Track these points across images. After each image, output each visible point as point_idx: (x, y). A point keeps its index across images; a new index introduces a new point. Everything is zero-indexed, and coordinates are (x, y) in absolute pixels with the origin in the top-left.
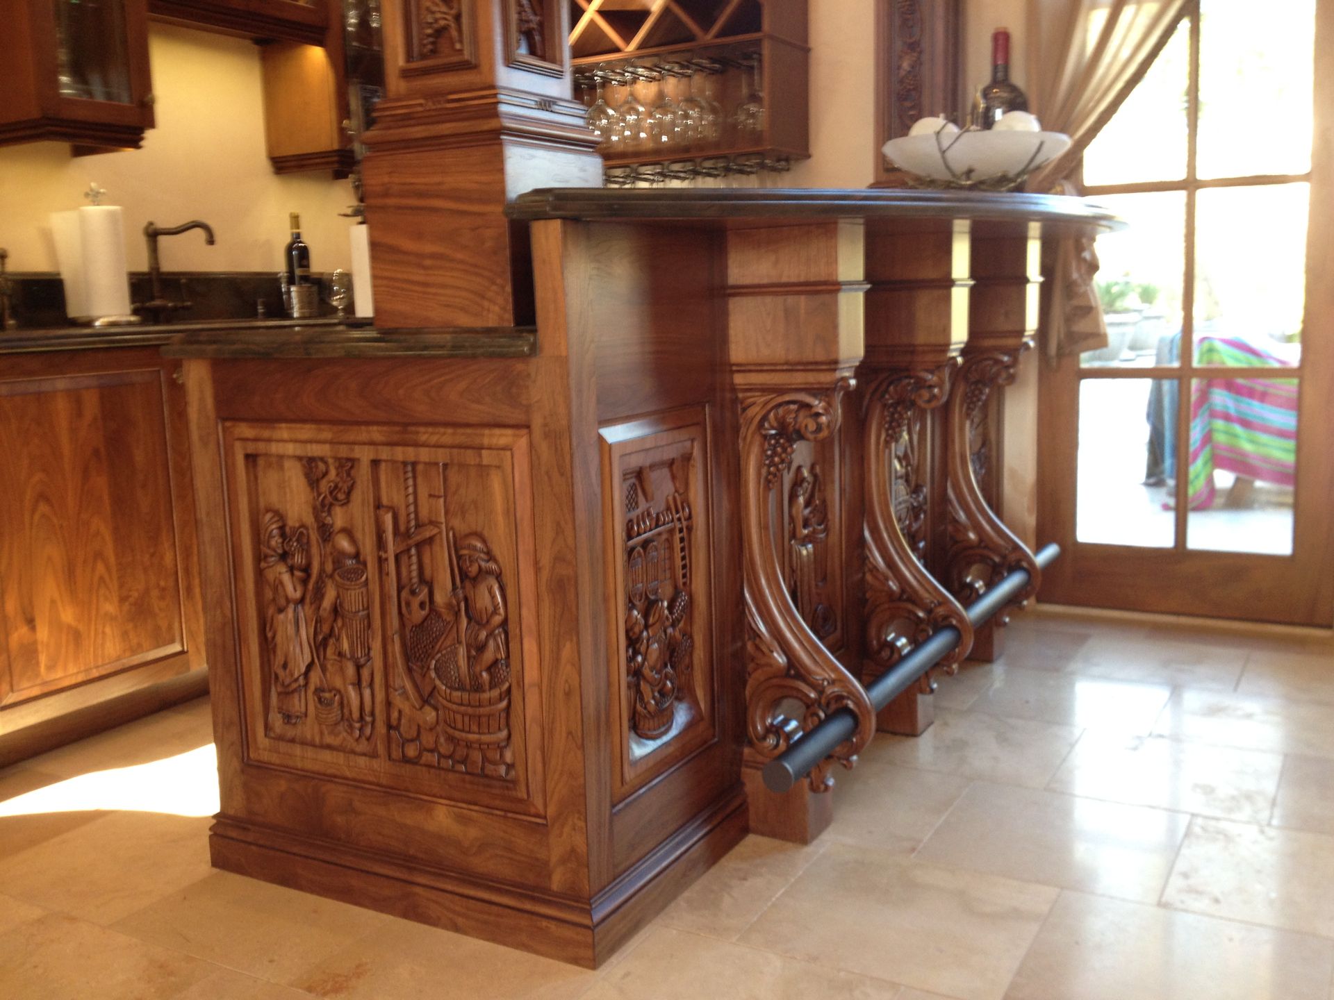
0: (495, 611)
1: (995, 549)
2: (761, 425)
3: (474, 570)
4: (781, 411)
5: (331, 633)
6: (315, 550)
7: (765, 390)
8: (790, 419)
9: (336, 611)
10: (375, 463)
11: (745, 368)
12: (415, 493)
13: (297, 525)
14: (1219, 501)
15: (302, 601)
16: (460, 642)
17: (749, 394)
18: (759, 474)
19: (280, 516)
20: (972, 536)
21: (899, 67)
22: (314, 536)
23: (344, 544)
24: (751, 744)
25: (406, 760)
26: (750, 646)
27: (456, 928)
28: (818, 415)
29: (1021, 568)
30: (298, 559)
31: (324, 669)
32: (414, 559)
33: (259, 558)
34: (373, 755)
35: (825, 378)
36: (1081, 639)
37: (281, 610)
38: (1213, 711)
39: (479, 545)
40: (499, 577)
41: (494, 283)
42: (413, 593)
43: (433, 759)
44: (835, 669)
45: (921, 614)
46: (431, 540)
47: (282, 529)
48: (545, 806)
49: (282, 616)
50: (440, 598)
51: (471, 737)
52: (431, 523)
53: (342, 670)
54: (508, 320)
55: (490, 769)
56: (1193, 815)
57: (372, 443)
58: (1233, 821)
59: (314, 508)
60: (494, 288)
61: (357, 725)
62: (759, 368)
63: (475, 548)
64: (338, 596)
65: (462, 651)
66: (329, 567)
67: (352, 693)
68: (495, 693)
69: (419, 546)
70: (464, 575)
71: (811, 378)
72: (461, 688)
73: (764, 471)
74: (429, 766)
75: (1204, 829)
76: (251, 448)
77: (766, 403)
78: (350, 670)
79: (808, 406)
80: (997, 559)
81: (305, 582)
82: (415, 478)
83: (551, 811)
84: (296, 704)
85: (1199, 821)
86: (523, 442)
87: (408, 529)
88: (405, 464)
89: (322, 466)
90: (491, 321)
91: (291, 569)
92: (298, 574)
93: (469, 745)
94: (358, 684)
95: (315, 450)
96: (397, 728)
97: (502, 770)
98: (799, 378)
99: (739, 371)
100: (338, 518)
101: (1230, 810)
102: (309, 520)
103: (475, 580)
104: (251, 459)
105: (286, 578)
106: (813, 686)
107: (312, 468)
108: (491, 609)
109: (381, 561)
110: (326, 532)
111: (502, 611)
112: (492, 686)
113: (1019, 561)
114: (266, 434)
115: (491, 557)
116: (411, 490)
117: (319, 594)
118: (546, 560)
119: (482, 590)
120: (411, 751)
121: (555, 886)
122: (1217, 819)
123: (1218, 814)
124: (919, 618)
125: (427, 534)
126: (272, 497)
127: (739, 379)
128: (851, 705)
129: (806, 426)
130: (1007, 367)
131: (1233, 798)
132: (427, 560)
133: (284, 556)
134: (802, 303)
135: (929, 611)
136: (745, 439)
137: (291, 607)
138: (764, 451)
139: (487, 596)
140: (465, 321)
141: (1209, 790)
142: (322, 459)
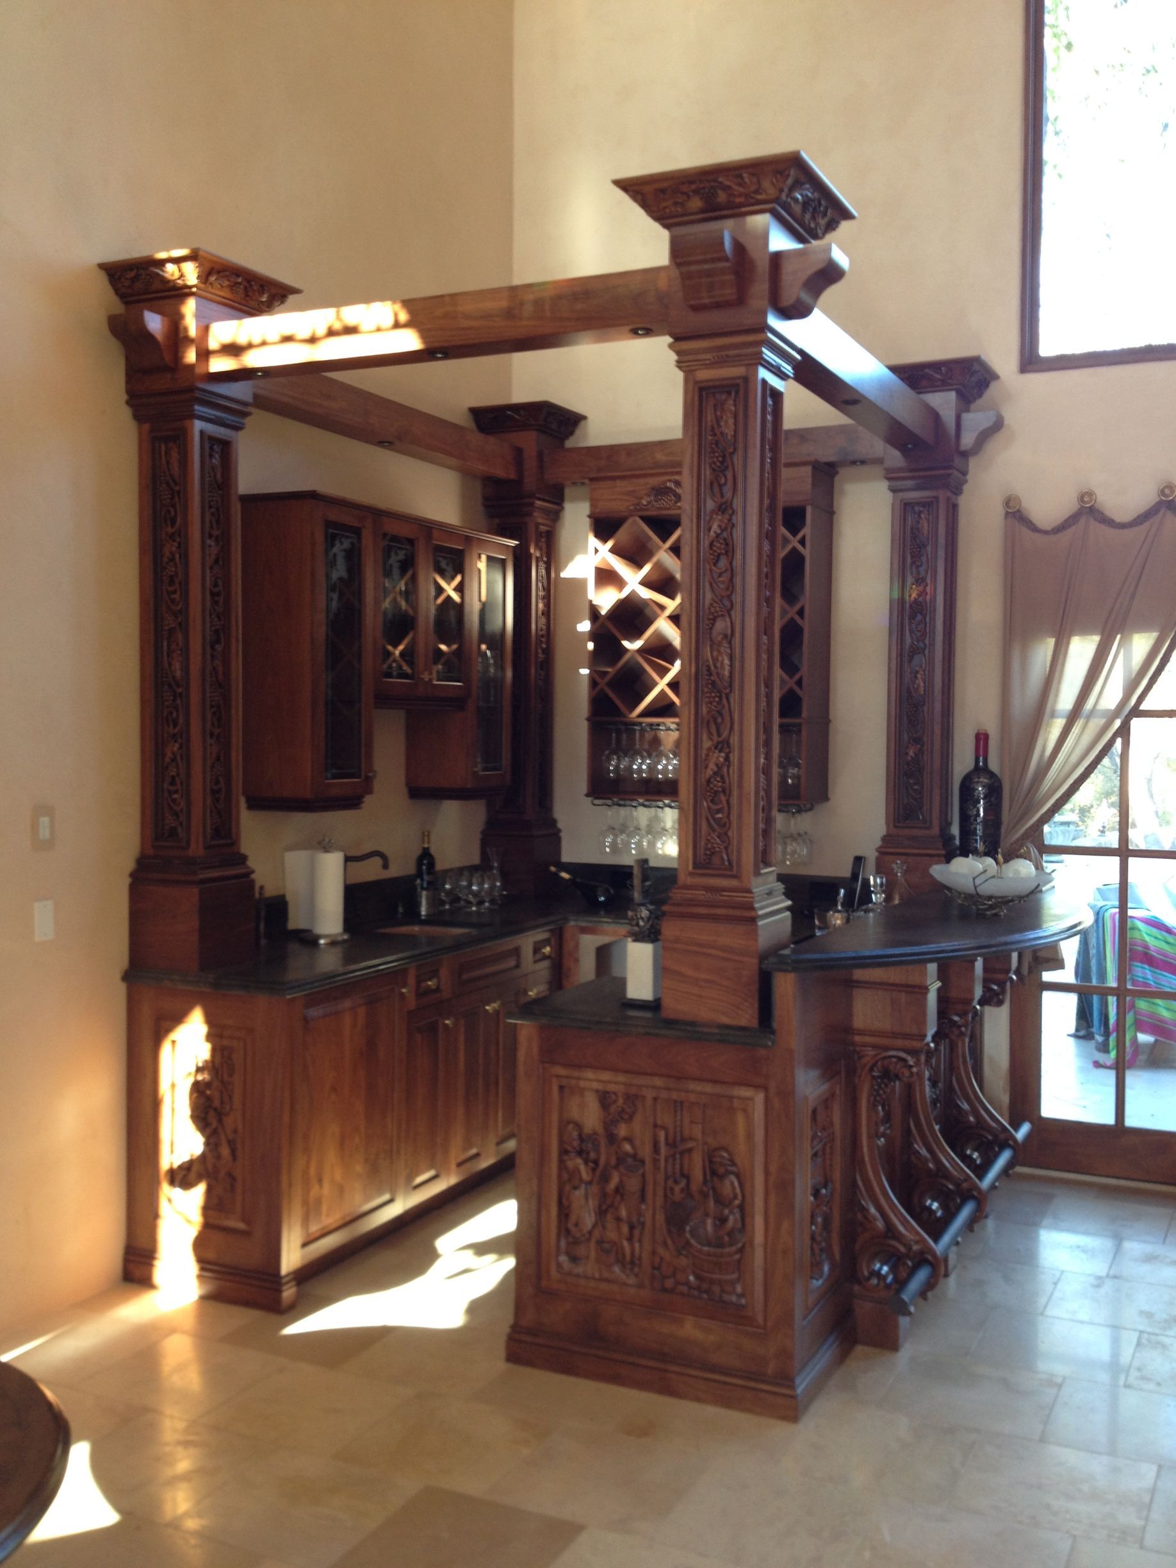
0: (735, 1197)
1: (989, 1129)
2: (871, 1070)
3: (721, 1170)
4: (886, 1062)
5: (612, 1205)
6: (603, 1149)
7: (874, 1046)
8: (891, 1067)
9: (618, 1190)
10: (655, 1099)
11: (861, 1033)
12: (681, 1121)
13: (591, 1132)
14: (1142, 1057)
15: (590, 1183)
16: (707, 1215)
17: (863, 1048)
18: (868, 1101)
19: (579, 1126)
20: (972, 1119)
21: (907, 754)
22: (603, 1142)
23: (627, 1147)
24: (859, 1283)
25: (665, 1290)
26: (859, 1216)
27: (698, 1400)
28: (911, 1067)
29: (1009, 1146)
30: (592, 1155)
31: (604, 1227)
32: (678, 1161)
33: (563, 1152)
34: (641, 1286)
35: (916, 1044)
36: (1048, 1198)
37: (575, 1188)
38: (1150, 1259)
39: (725, 1155)
40: (738, 1176)
41: (746, 1001)
42: (676, 1182)
43: (685, 1289)
44: (917, 1233)
45: (951, 1187)
46: (690, 1150)
47: (580, 1136)
48: (765, 1319)
49: (577, 1193)
50: (694, 1187)
51: (714, 1276)
52: (691, 1139)
53: (619, 1229)
54: (755, 1023)
55: (726, 1297)
56: (1141, 1332)
57: (653, 1087)
58: (1167, 1336)
59: (605, 1123)
60: (746, 1004)
61: (629, 1266)
62: (872, 1034)
63: (724, 1157)
64: (621, 1181)
65: (709, 1221)
66: (613, 1161)
67: (626, 1244)
68: (734, 1249)
69: (682, 1153)
70: (714, 1173)
71: (908, 1043)
72: (709, 1244)
73: (872, 1099)
74: (682, 1294)
75: (1149, 1341)
76: (564, 1082)
77: (875, 1056)
78: (625, 1229)
79: (905, 1060)
80: (990, 1137)
81: (594, 1170)
82: (682, 1110)
83: (770, 1324)
84: (581, 1251)
85: (1145, 1336)
86: (759, 1098)
87: (675, 1142)
88: (675, 1102)
89: (613, 1097)
90: (743, 1022)
91: (586, 1162)
92: (591, 1164)
93: (712, 1282)
94: (630, 1239)
95: (611, 1088)
96: (658, 1269)
97: (734, 1298)
98: (899, 1043)
99: (858, 1034)
100: (622, 1130)
101: (1165, 1329)
102: (600, 1130)
103: (721, 1177)
104: (561, 1088)
105: (582, 1168)
106: (904, 1245)
107: (605, 1099)
108: (731, 1195)
109: (656, 1161)
110: (612, 1138)
111: (740, 1197)
112: (731, 1245)
113: (1007, 1140)
114: (576, 1074)
115: (734, 1164)
116: (679, 1118)
117: (605, 1178)
118: (773, 1168)
119: (727, 1183)
120: (669, 1283)
121: (770, 1372)
122: (1157, 1335)
123: (1157, 1331)
124: (950, 1189)
125: (690, 1145)
126: (574, 1113)
127: (857, 1039)
128: (930, 1257)
129: (903, 1073)
130: (997, 995)
131: (1166, 1321)
132: (686, 1161)
133: (580, 1153)
134: (903, 997)
135: (958, 1185)
136: (860, 1077)
137: (583, 1186)
138: (872, 1086)
139: (729, 1186)
140: (725, 1020)
141: (1149, 1315)
142: (615, 1093)
